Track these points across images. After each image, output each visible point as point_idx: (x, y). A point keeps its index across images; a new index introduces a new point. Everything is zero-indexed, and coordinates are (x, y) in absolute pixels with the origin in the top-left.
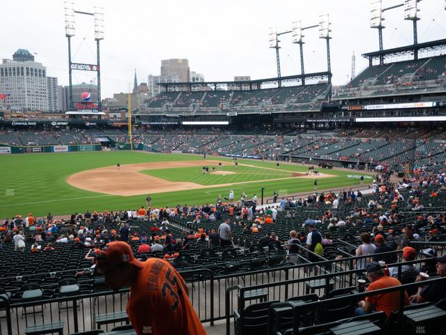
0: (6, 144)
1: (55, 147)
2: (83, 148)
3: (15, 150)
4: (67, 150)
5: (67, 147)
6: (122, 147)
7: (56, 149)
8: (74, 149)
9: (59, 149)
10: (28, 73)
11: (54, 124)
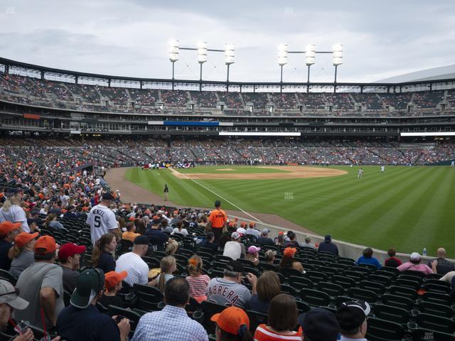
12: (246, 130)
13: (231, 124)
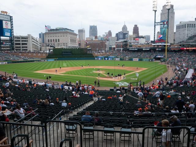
0: (119, 57)
1: (134, 59)
2: (144, 60)
3: (121, 59)
4: (138, 60)
5: (138, 59)
6: (162, 60)
7: (134, 60)
8: (141, 60)
9: (135, 60)
10: (188, 27)
11: (144, 49)
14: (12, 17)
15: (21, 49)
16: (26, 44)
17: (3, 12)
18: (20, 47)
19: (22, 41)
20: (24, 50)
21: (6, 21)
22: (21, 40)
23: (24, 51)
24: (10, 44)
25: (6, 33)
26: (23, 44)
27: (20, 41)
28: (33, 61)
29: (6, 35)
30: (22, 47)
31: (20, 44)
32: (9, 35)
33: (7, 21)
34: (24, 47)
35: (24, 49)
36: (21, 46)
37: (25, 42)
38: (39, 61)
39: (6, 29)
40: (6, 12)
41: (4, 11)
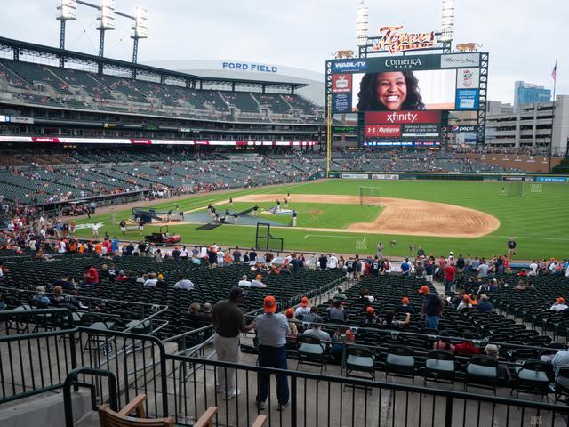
12: (43, 132)
13: (31, 121)
14: (487, 54)
15: (534, 141)
16: (550, 127)
17: (463, 45)
18: (531, 137)
19: (538, 118)
20: (542, 145)
21: (465, 70)
22: (535, 114)
23: (541, 149)
24: (472, 129)
25: (462, 100)
26: (539, 127)
27: (532, 118)
28: (480, 178)
29: (462, 106)
30: (538, 137)
31: (530, 127)
32: (472, 106)
33: (469, 70)
34: (544, 136)
35: (541, 141)
36: (534, 132)
37: (548, 122)
38: (499, 178)
39: (464, 89)
40: (471, 45)
41: (466, 43)
